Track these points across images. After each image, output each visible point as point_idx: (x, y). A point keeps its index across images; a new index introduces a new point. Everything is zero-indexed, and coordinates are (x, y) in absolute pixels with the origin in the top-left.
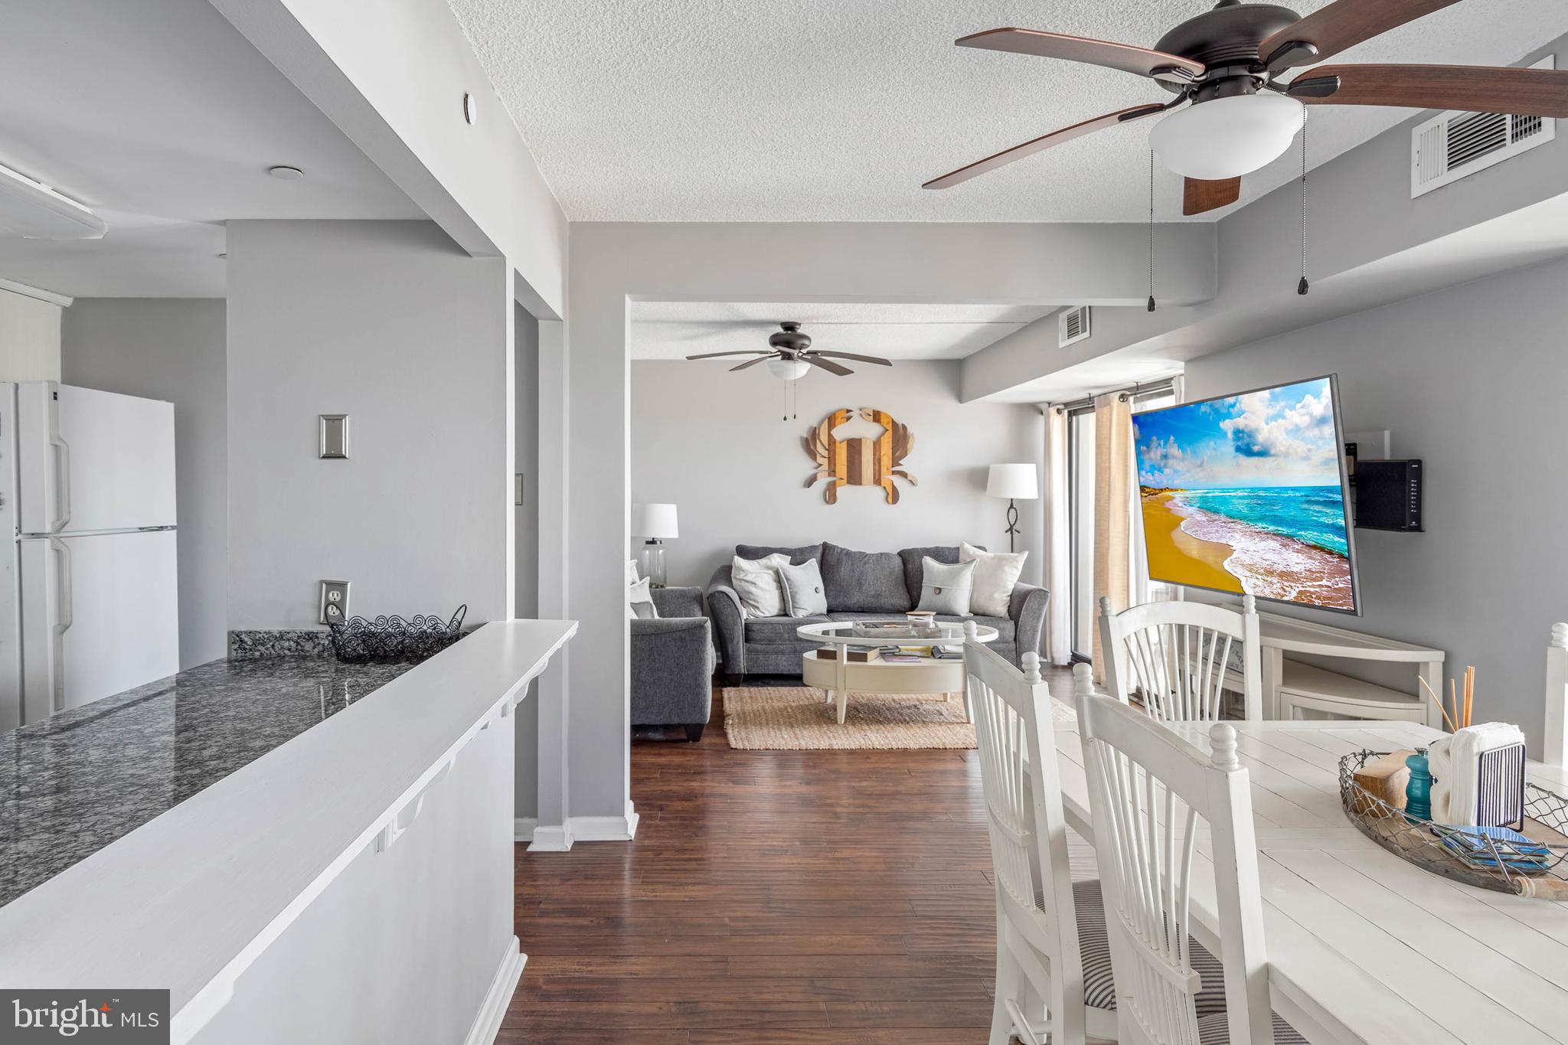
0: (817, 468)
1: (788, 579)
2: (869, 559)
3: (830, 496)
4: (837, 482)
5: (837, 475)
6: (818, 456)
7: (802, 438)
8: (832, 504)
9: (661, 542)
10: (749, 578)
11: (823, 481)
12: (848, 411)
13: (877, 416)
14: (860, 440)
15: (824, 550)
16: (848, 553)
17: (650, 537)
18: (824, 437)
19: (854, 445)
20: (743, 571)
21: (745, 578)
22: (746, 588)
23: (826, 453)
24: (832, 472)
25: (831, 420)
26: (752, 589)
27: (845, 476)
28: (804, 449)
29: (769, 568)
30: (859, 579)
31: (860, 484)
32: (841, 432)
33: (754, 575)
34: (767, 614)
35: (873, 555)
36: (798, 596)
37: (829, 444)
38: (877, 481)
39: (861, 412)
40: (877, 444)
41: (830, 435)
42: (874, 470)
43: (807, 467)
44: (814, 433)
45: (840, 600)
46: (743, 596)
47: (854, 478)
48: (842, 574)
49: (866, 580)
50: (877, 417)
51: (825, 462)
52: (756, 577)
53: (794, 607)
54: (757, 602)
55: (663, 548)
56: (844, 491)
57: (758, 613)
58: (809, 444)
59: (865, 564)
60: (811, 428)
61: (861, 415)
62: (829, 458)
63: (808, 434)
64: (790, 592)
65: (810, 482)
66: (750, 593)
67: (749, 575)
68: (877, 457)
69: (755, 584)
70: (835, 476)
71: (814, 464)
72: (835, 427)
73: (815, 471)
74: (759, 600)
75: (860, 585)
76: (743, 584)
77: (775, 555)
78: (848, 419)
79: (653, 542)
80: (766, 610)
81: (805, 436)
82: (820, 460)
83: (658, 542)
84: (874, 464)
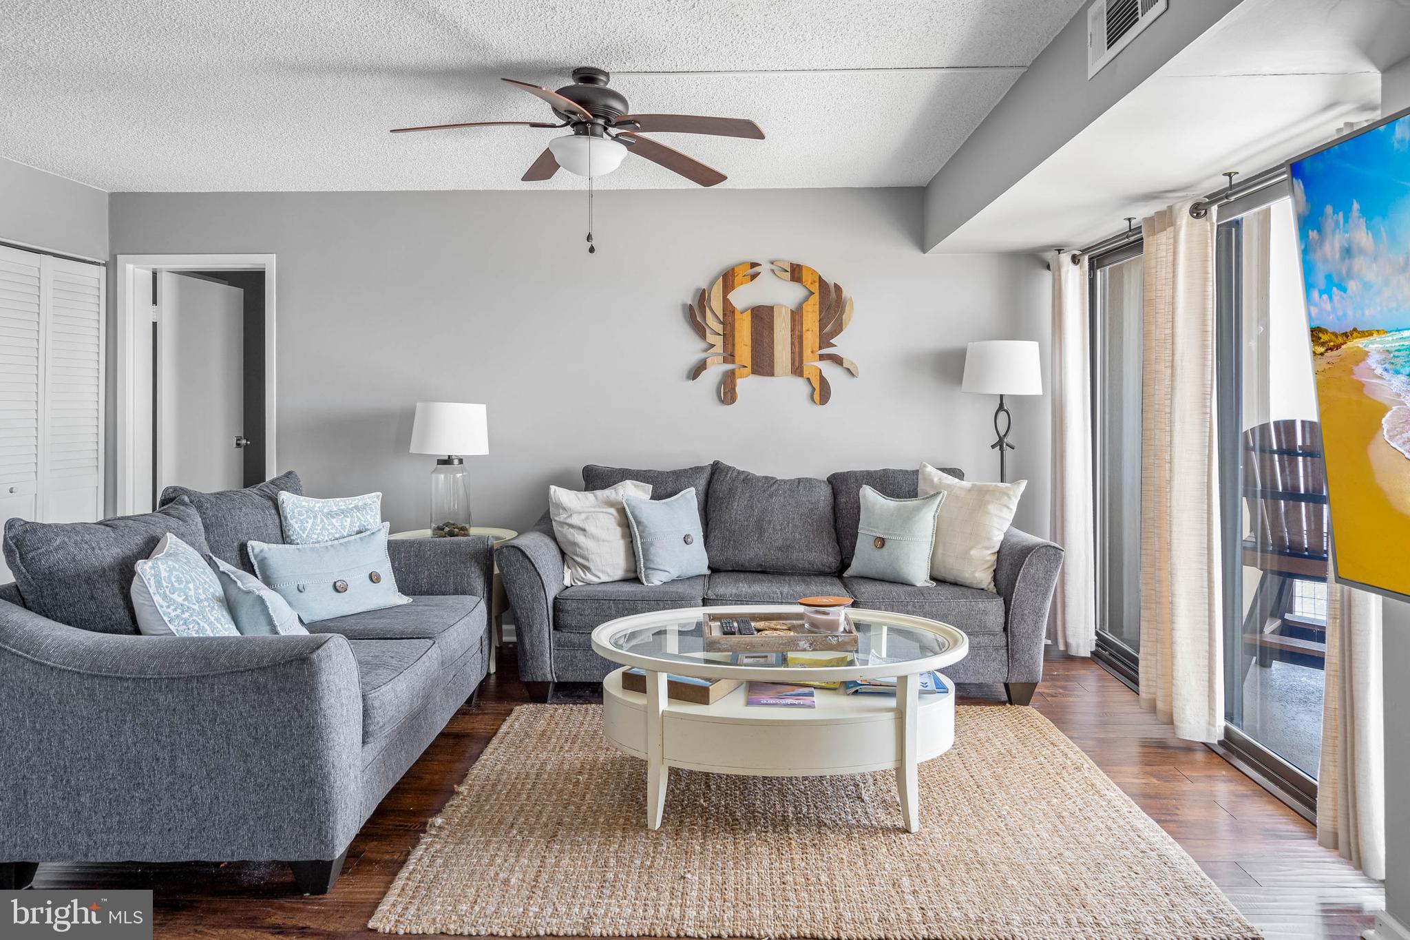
0: (706, 350)
1: (639, 523)
2: (777, 490)
3: (727, 392)
4: (737, 372)
5: (737, 359)
6: (708, 332)
7: (684, 306)
8: (731, 404)
9: (461, 461)
10: (575, 520)
11: (716, 370)
12: (754, 265)
13: (796, 273)
14: (772, 308)
15: (712, 474)
16: (747, 479)
17: (444, 453)
18: (716, 303)
19: (762, 317)
20: (564, 509)
21: (568, 521)
22: (570, 537)
23: (719, 328)
24: (729, 357)
25: (728, 279)
26: (580, 538)
27: (748, 363)
28: (687, 321)
29: (611, 504)
30: (760, 520)
31: (773, 375)
32: (743, 297)
33: (583, 516)
34: (605, 579)
35: (785, 482)
36: (653, 550)
37: (724, 315)
38: (797, 370)
39: (773, 267)
40: (796, 315)
41: (726, 302)
42: (793, 353)
43: (690, 349)
44: (702, 298)
45: (729, 553)
46: (567, 549)
47: (762, 364)
48: (734, 512)
49: (770, 522)
50: (796, 275)
51: (718, 341)
52: (587, 518)
53: (647, 568)
54: (587, 560)
55: (463, 471)
56: (747, 384)
57: (589, 577)
58: (695, 315)
59: (771, 496)
60: (698, 290)
61: (773, 271)
62: (724, 335)
63: (693, 301)
64: (642, 543)
65: (697, 371)
66: (575, 544)
67: (574, 516)
68: (797, 333)
69: (584, 530)
70: (733, 362)
71: (703, 345)
72: (733, 288)
73: (704, 355)
74: (591, 557)
75: (761, 531)
76: (566, 530)
77: (628, 482)
78: (754, 277)
79: (447, 461)
80: (603, 572)
81: (689, 302)
82: (711, 338)
83: (456, 462)
84: (793, 344)
